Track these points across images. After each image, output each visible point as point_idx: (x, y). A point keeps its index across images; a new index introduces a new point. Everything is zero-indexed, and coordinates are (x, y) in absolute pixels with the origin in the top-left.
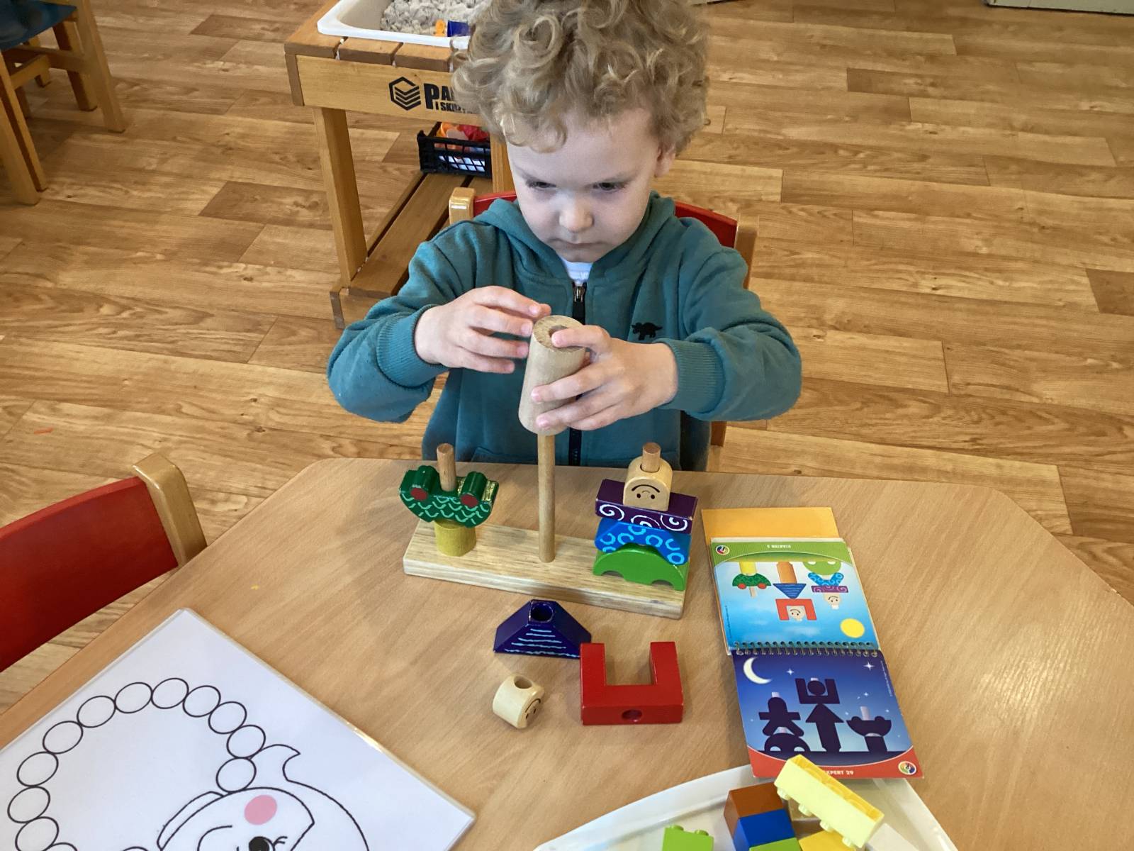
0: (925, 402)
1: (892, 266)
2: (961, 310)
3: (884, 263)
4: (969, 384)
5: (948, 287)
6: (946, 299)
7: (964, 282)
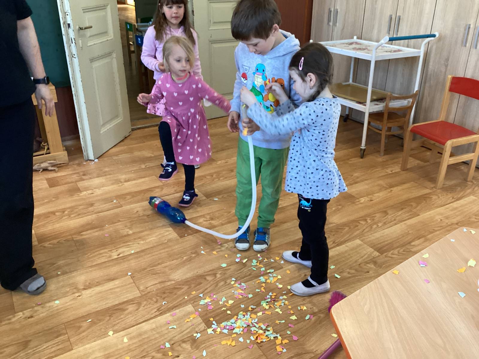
0: (134, 304)
1: (97, 253)
2: (132, 259)
3: (94, 253)
4: (147, 288)
5: (124, 252)
6: (124, 257)
7: (128, 247)
